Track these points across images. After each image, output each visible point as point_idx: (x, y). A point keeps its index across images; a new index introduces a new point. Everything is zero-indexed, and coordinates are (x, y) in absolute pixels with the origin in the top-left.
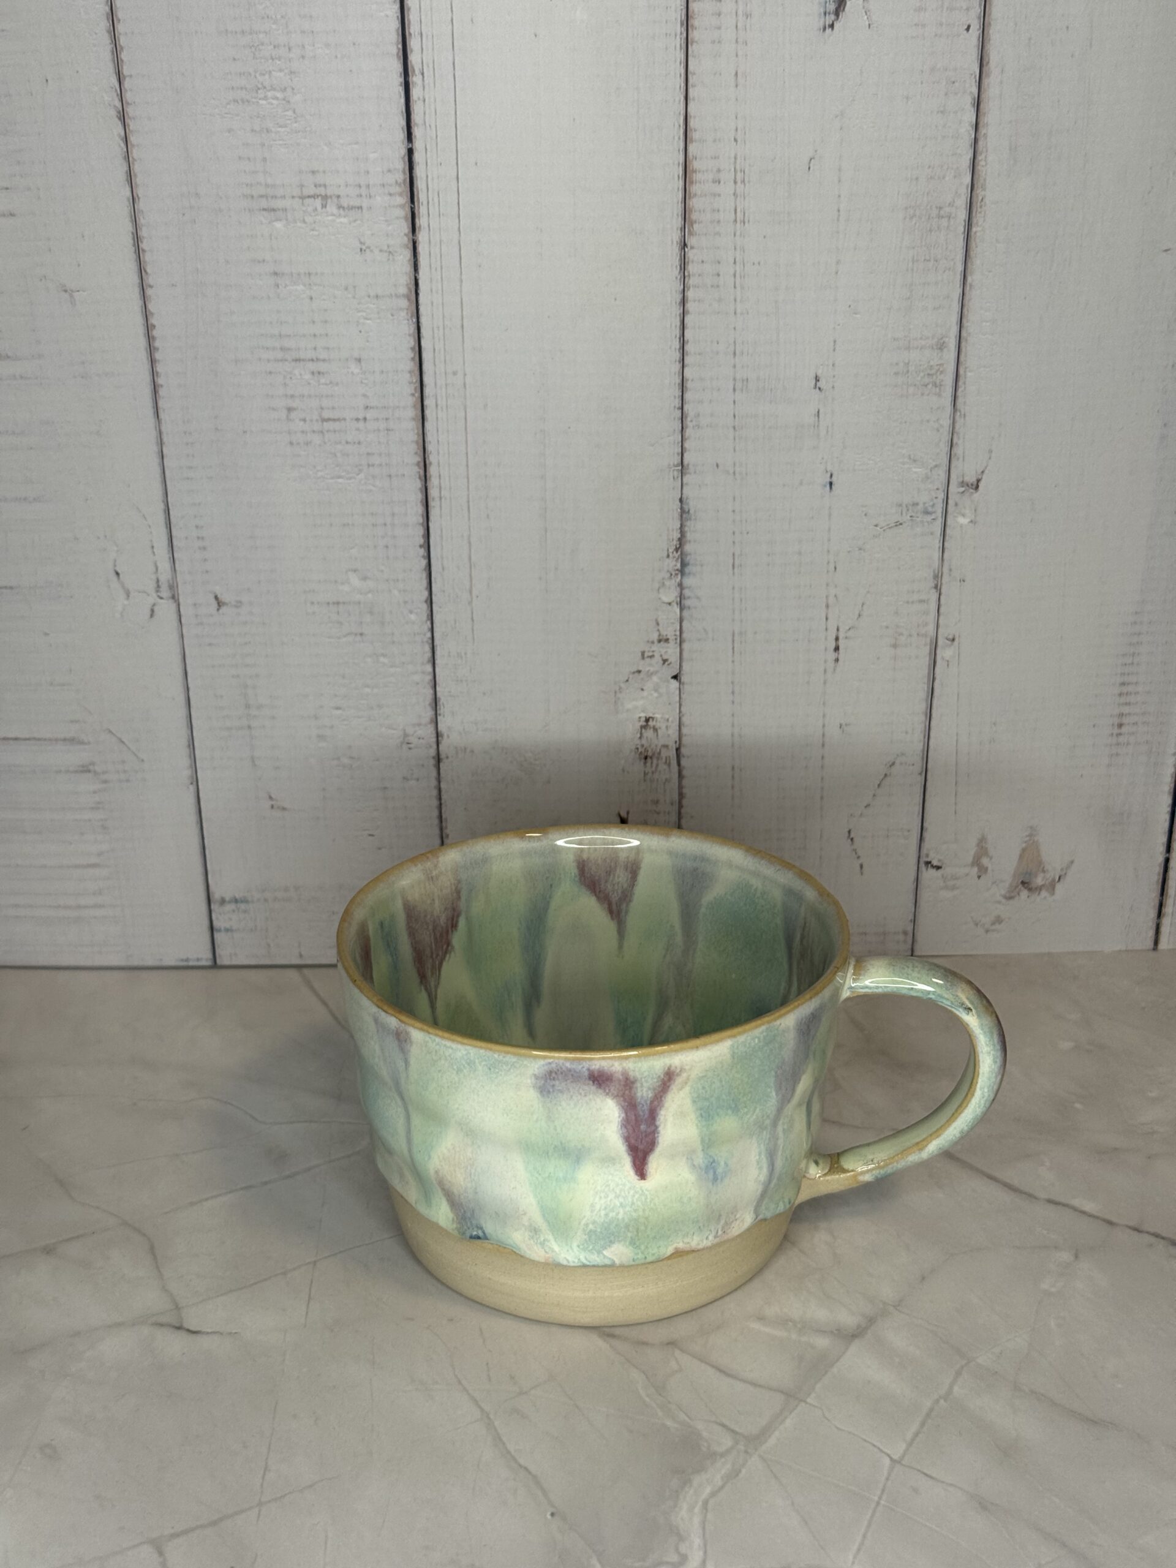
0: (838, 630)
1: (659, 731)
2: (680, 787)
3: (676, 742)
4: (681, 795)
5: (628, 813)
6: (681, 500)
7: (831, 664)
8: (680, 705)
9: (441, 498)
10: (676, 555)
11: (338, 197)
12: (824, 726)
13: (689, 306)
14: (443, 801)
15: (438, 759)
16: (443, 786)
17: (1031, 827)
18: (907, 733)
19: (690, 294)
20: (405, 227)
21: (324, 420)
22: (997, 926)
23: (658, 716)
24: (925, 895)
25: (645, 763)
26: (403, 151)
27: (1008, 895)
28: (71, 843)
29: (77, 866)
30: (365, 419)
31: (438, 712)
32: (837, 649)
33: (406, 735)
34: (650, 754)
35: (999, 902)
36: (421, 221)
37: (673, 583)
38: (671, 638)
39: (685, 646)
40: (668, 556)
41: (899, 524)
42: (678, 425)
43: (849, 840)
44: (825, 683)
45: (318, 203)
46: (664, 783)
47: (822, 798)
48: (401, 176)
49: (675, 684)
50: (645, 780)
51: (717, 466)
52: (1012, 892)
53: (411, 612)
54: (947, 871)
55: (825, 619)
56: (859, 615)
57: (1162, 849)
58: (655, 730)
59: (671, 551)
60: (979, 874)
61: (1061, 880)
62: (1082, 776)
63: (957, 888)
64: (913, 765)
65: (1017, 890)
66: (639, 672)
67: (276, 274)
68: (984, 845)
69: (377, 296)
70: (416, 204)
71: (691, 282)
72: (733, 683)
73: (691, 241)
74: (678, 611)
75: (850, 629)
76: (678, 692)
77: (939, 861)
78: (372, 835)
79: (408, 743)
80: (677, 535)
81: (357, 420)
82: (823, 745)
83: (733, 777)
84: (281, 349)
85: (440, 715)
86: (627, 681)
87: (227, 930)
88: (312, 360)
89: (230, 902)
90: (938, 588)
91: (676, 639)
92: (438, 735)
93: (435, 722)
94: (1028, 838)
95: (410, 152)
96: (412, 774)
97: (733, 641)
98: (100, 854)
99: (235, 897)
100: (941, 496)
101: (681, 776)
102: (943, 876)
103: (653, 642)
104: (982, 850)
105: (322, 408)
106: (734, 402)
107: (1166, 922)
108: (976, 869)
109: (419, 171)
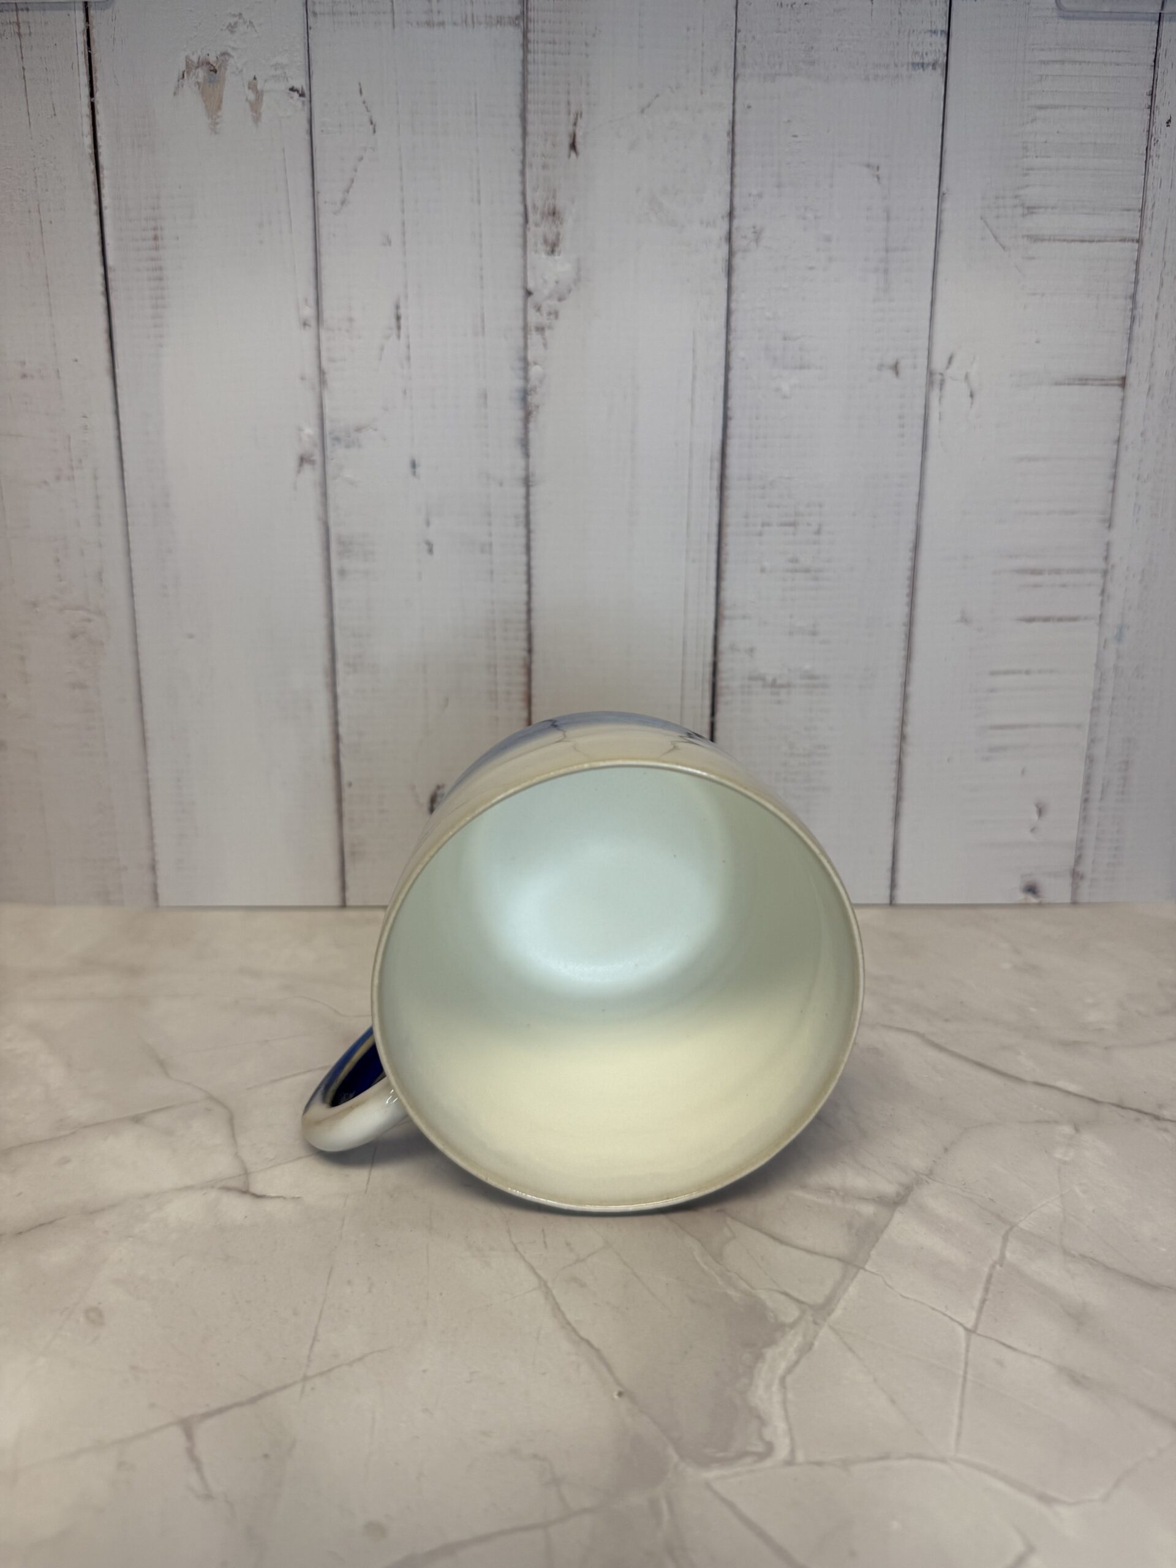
0: (399, 337)
1: (540, 240)
2: (523, 183)
3: (529, 229)
4: (523, 173)
5: (569, 156)
6: (527, 455)
7: (402, 304)
8: (525, 267)
9: (712, 460)
10: (530, 408)
11: (764, 686)
12: (404, 243)
13: (524, 608)
14: (730, 172)
15: (731, 215)
16: (728, 188)
17: (216, 133)
18: (334, 235)
19: (523, 616)
20: (723, 665)
21: (793, 524)
22: (232, 20)
23: (544, 256)
24: (300, 58)
25: (554, 209)
26: (720, 716)
27: (227, 57)
28: (1058, 132)
29: (1055, 107)
30: (763, 525)
31: (727, 263)
32: (398, 318)
33: (757, 240)
34: (550, 218)
35: (234, 49)
36: (709, 670)
37: (533, 382)
38: (534, 332)
39: (520, 323)
40: (537, 407)
41: (359, 430)
42: (532, 517)
43: (374, 121)
44: (406, 286)
45: (779, 682)
46: (538, 188)
47: (401, 169)
48: (721, 700)
49: (531, 285)
50: (555, 191)
51: (501, 484)
52: (223, 61)
53: (743, 359)
54: (284, 86)
55: (411, 346)
56: (382, 349)
57: (99, 107)
58: (545, 241)
59: (534, 413)
60: (254, 81)
61: (181, 73)
62: (180, 187)
63: (272, 66)
64: (325, 202)
65: (219, 64)
66: (560, 300)
67: (814, 633)
68: (255, 114)
69: (744, 617)
70: (711, 683)
71: (523, 626)
72: (482, 287)
73: (524, 654)
74: (530, 358)
75: (388, 337)
76: (529, 279)
77: (292, 98)
78: (795, 136)
79: (755, 232)
80: (531, 426)
81: (769, 525)
82: (403, 224)
83: (479, 192)
84: (816, 579)
85: (726, 260)
86: (570, 291)
87: (935, 32)
88: (796, 571)
89: (928, 64)
90: (321, 372)
91: (531, 330)
92: (729, 238)
93: (731, 253)
94: (218, 120)
95: (713, 713)
96: (754, 201)
97: (483, 328)
98: (1033, 121)
99: (924, 70)
100: (328, 453)
101: (524, 194)
102: (287, 80)
103: (550, 327)
104: (255, 107)
105: (794, 534)
106: (490, 535)
107: (81, 26)
108: (259, 87)
109: (707, 702)
